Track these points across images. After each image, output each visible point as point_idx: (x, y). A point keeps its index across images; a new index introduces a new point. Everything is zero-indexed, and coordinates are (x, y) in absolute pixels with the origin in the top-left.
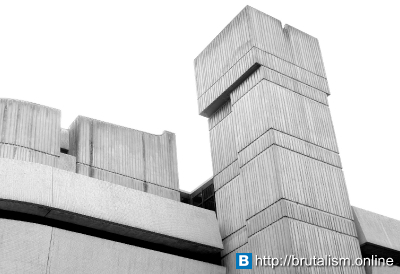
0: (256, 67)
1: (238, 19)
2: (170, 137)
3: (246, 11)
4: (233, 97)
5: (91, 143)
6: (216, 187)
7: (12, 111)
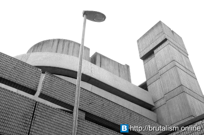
0: (166, 40)
1: (156, 25)
2: (128, 67)
3: (160, 22)
4: (155, 51)
5: (101, 63)
6: (148, 84)
7: (72, 45)
